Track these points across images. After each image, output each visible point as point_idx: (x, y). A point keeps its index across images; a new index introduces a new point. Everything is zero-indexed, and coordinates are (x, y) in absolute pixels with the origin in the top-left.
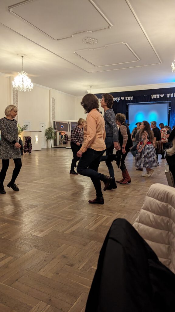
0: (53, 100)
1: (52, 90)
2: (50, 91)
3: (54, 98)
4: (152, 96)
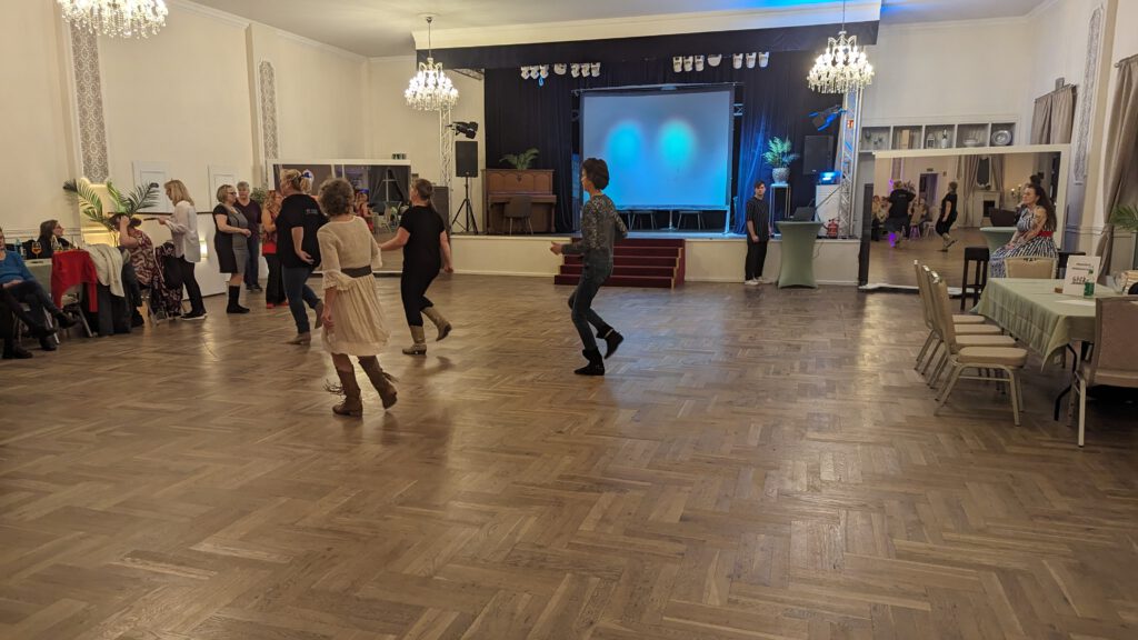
0: (268, 71)
1: (259, 30)
2: (248, 31)
3: (269, 64)
4: (675, 61)
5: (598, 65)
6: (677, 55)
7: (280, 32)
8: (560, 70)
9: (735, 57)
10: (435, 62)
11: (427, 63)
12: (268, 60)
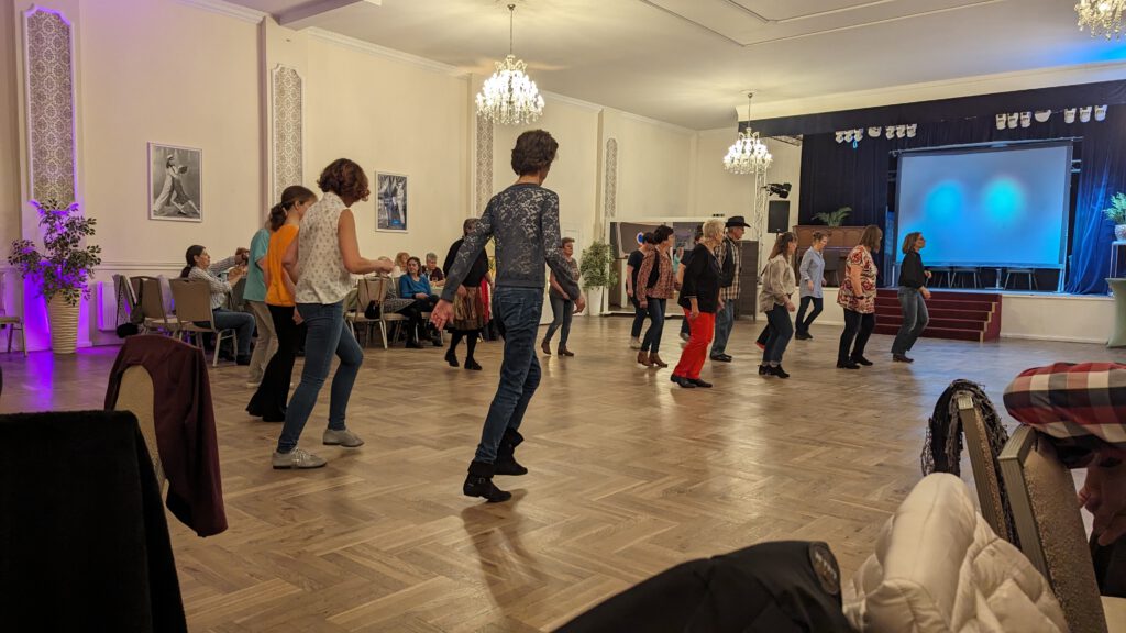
0: (613, 145)
1: (609, 113)
2: (601, 115)
3: (614, 140)
4: (998, 119)
5: (914, 126)
6: (1001, 113)
7: (625, 114)
8: (874, 133)
9: (1067, 112)
10: (753, 132)
11: (745, 132)
12: (614, 137)
